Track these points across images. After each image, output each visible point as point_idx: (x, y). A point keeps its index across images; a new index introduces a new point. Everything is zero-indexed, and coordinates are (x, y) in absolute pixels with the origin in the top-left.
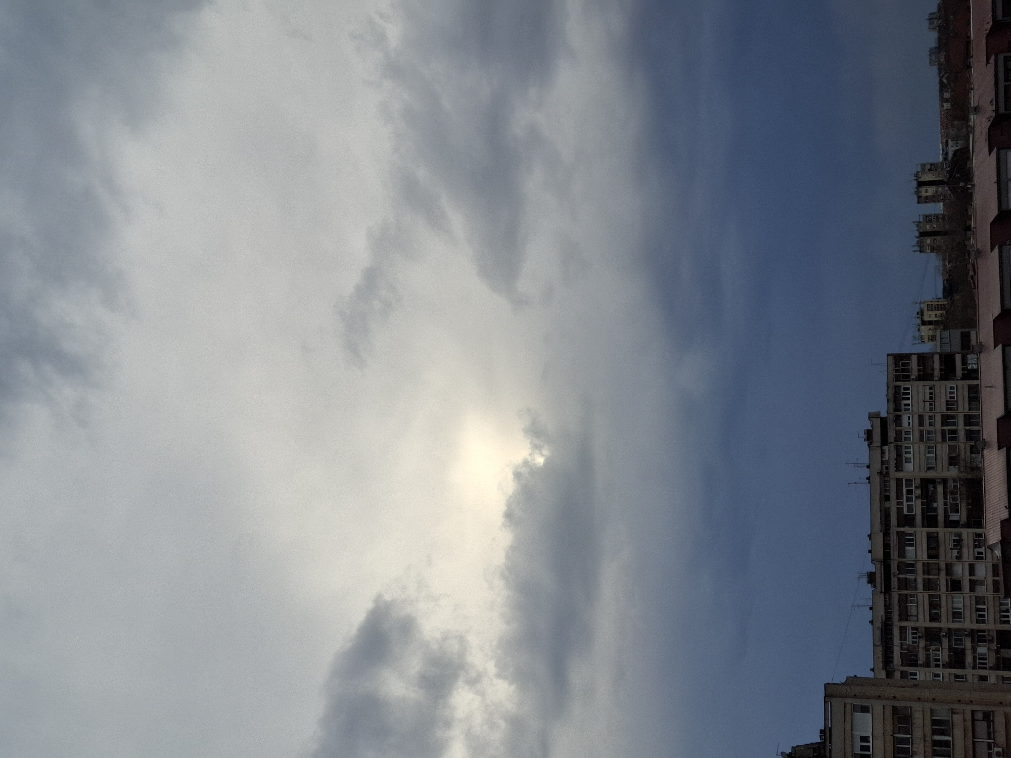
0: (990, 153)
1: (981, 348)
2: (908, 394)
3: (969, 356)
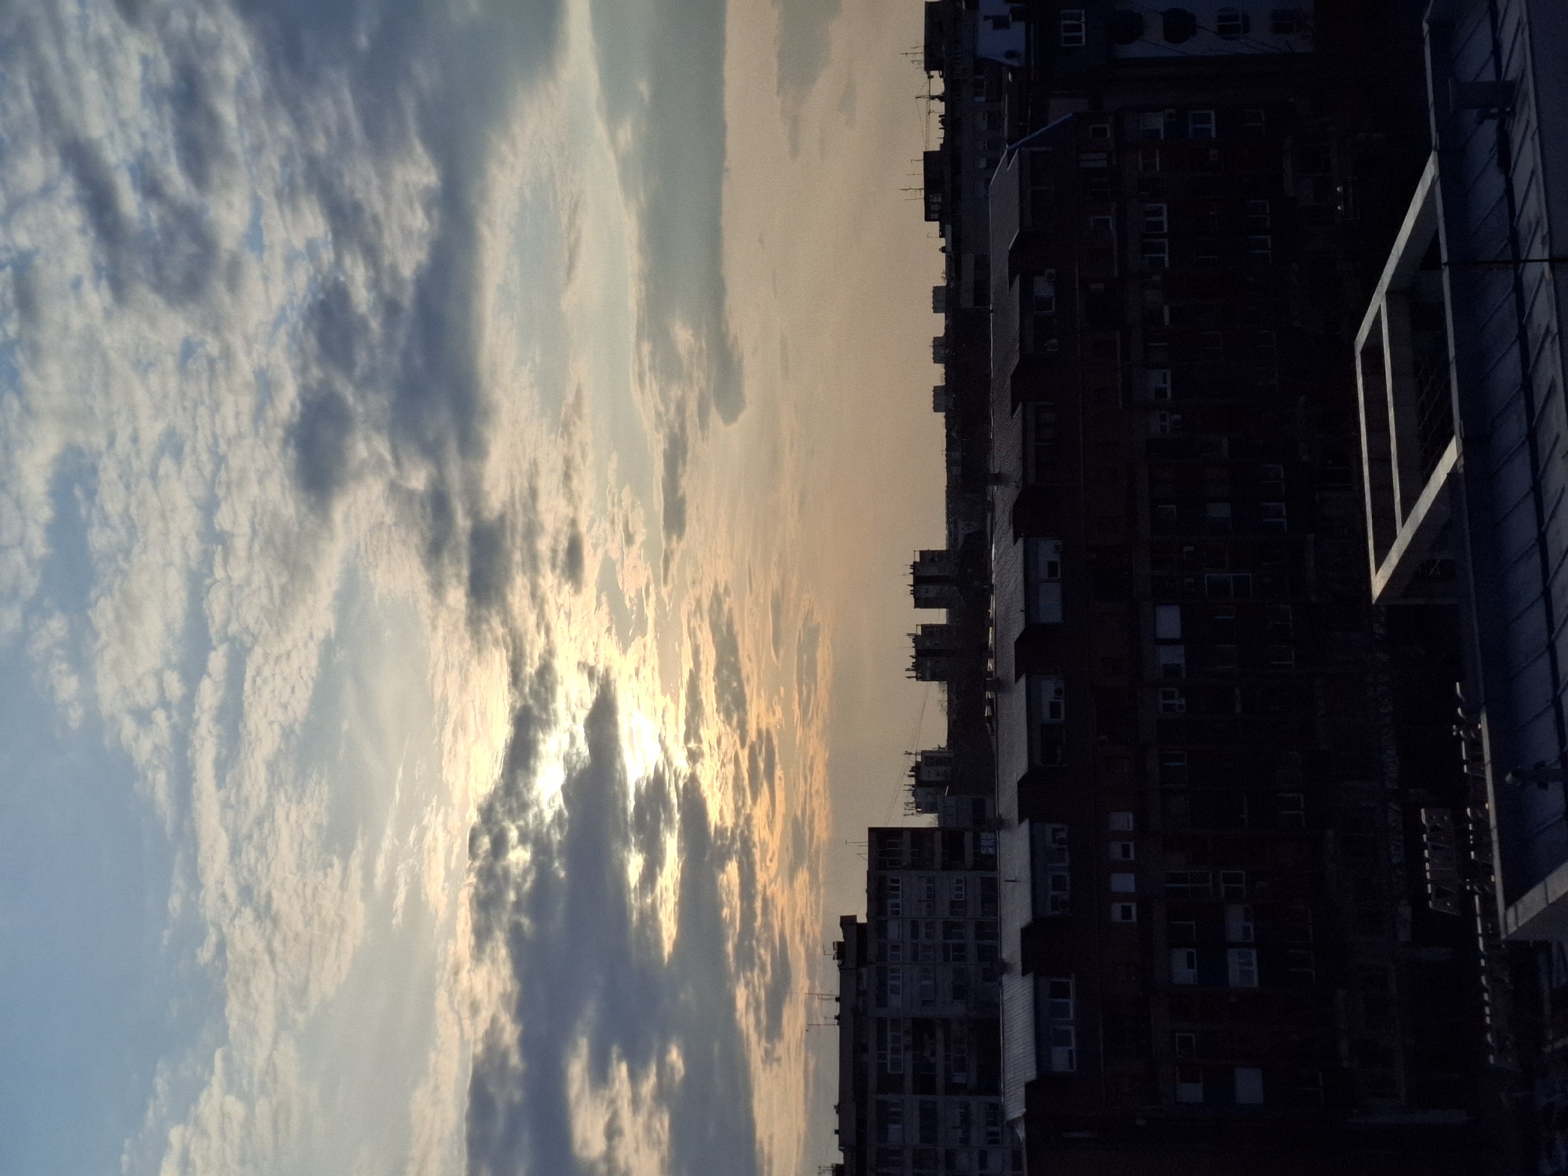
0: (1015, 542)
1: (1001, 824)
2: (897, 889)
3: (983, 835)
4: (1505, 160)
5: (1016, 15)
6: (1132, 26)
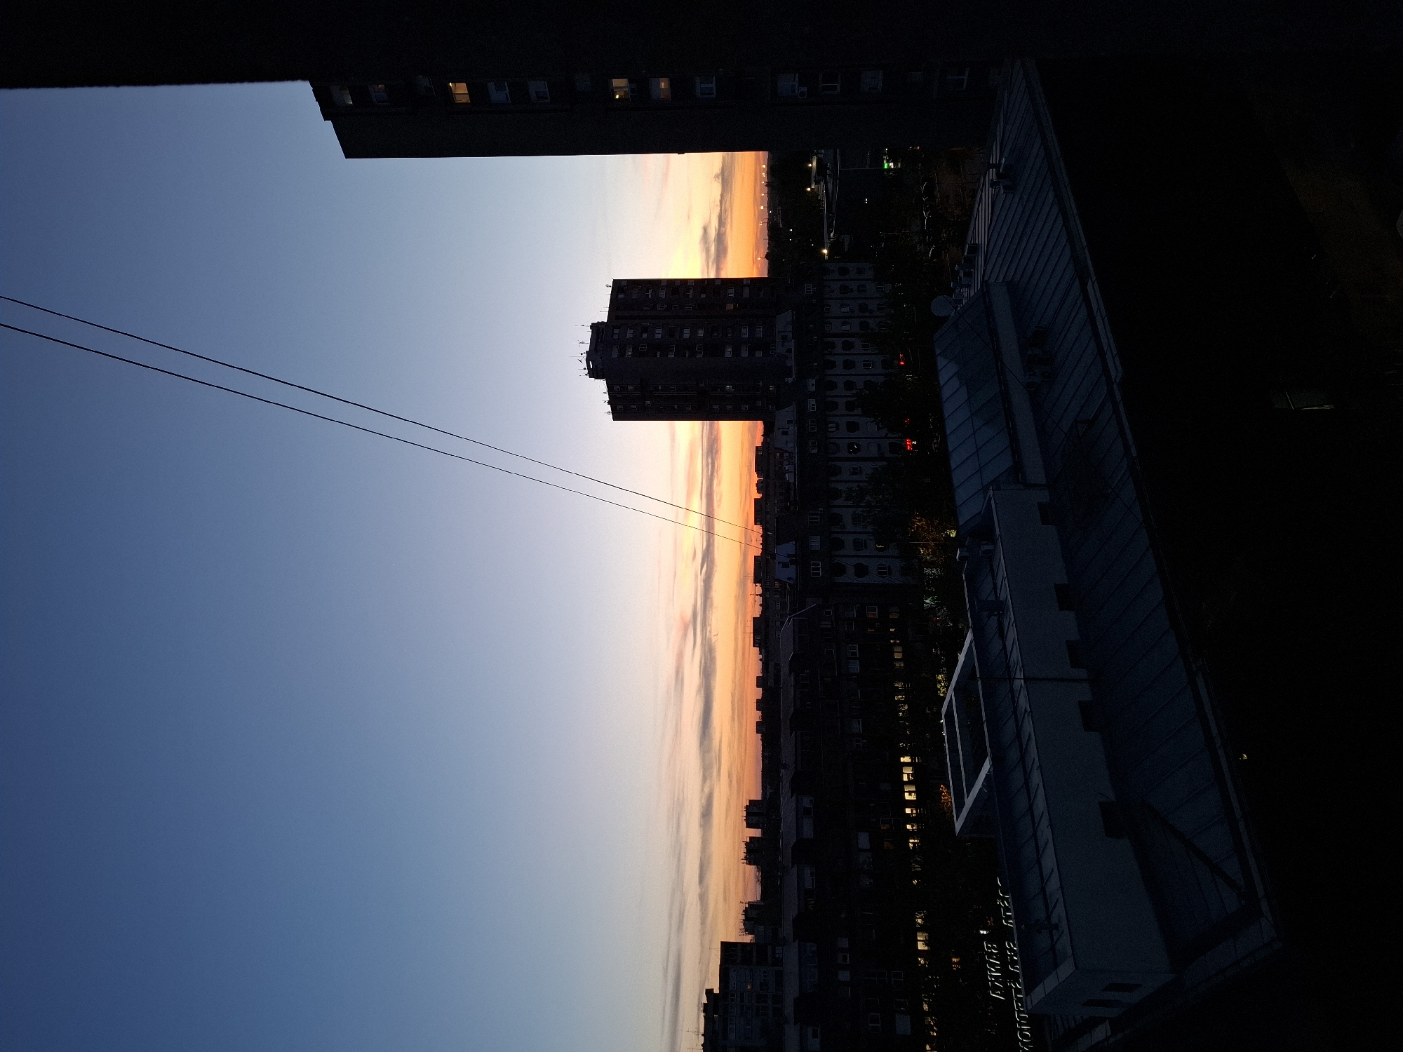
0: (792, 796)
1: (785, 942)
2: (734, 974)
3: (777, 948)
4: (1002, 635)
5: (792, 562)
6: (841, 570)
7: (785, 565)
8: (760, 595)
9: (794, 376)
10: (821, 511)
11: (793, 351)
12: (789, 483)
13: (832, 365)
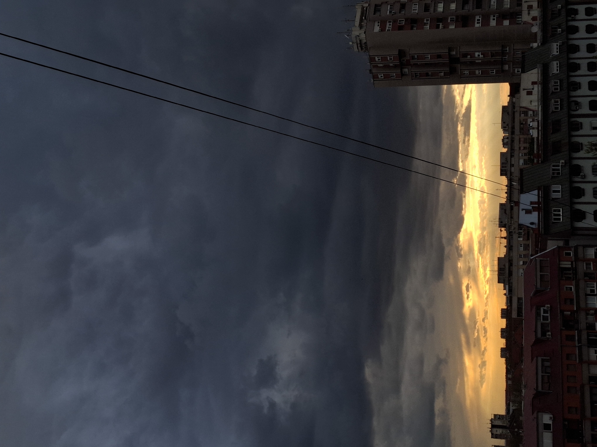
0: (533, 413)
5: (534, 209)
6: (581, 215)
7: (528, 212)
8: (505, 238)
9: (538, 41)
10: (562, 163)
11: (538, 19)
12: (533, 139)
13: (576, 30)
